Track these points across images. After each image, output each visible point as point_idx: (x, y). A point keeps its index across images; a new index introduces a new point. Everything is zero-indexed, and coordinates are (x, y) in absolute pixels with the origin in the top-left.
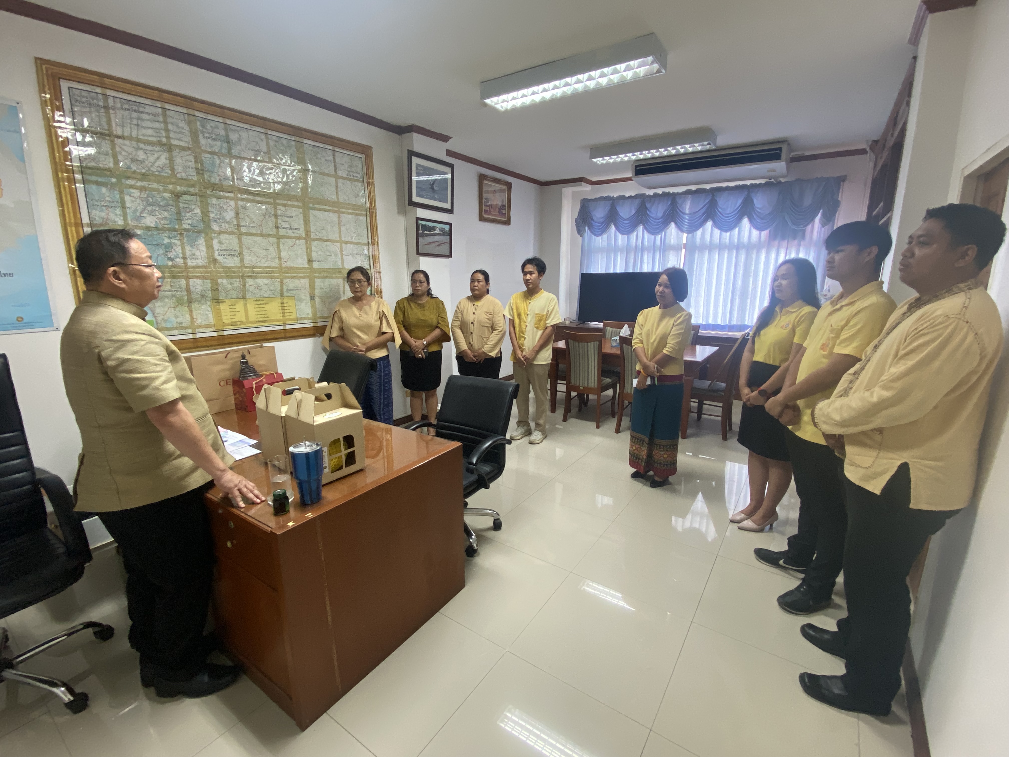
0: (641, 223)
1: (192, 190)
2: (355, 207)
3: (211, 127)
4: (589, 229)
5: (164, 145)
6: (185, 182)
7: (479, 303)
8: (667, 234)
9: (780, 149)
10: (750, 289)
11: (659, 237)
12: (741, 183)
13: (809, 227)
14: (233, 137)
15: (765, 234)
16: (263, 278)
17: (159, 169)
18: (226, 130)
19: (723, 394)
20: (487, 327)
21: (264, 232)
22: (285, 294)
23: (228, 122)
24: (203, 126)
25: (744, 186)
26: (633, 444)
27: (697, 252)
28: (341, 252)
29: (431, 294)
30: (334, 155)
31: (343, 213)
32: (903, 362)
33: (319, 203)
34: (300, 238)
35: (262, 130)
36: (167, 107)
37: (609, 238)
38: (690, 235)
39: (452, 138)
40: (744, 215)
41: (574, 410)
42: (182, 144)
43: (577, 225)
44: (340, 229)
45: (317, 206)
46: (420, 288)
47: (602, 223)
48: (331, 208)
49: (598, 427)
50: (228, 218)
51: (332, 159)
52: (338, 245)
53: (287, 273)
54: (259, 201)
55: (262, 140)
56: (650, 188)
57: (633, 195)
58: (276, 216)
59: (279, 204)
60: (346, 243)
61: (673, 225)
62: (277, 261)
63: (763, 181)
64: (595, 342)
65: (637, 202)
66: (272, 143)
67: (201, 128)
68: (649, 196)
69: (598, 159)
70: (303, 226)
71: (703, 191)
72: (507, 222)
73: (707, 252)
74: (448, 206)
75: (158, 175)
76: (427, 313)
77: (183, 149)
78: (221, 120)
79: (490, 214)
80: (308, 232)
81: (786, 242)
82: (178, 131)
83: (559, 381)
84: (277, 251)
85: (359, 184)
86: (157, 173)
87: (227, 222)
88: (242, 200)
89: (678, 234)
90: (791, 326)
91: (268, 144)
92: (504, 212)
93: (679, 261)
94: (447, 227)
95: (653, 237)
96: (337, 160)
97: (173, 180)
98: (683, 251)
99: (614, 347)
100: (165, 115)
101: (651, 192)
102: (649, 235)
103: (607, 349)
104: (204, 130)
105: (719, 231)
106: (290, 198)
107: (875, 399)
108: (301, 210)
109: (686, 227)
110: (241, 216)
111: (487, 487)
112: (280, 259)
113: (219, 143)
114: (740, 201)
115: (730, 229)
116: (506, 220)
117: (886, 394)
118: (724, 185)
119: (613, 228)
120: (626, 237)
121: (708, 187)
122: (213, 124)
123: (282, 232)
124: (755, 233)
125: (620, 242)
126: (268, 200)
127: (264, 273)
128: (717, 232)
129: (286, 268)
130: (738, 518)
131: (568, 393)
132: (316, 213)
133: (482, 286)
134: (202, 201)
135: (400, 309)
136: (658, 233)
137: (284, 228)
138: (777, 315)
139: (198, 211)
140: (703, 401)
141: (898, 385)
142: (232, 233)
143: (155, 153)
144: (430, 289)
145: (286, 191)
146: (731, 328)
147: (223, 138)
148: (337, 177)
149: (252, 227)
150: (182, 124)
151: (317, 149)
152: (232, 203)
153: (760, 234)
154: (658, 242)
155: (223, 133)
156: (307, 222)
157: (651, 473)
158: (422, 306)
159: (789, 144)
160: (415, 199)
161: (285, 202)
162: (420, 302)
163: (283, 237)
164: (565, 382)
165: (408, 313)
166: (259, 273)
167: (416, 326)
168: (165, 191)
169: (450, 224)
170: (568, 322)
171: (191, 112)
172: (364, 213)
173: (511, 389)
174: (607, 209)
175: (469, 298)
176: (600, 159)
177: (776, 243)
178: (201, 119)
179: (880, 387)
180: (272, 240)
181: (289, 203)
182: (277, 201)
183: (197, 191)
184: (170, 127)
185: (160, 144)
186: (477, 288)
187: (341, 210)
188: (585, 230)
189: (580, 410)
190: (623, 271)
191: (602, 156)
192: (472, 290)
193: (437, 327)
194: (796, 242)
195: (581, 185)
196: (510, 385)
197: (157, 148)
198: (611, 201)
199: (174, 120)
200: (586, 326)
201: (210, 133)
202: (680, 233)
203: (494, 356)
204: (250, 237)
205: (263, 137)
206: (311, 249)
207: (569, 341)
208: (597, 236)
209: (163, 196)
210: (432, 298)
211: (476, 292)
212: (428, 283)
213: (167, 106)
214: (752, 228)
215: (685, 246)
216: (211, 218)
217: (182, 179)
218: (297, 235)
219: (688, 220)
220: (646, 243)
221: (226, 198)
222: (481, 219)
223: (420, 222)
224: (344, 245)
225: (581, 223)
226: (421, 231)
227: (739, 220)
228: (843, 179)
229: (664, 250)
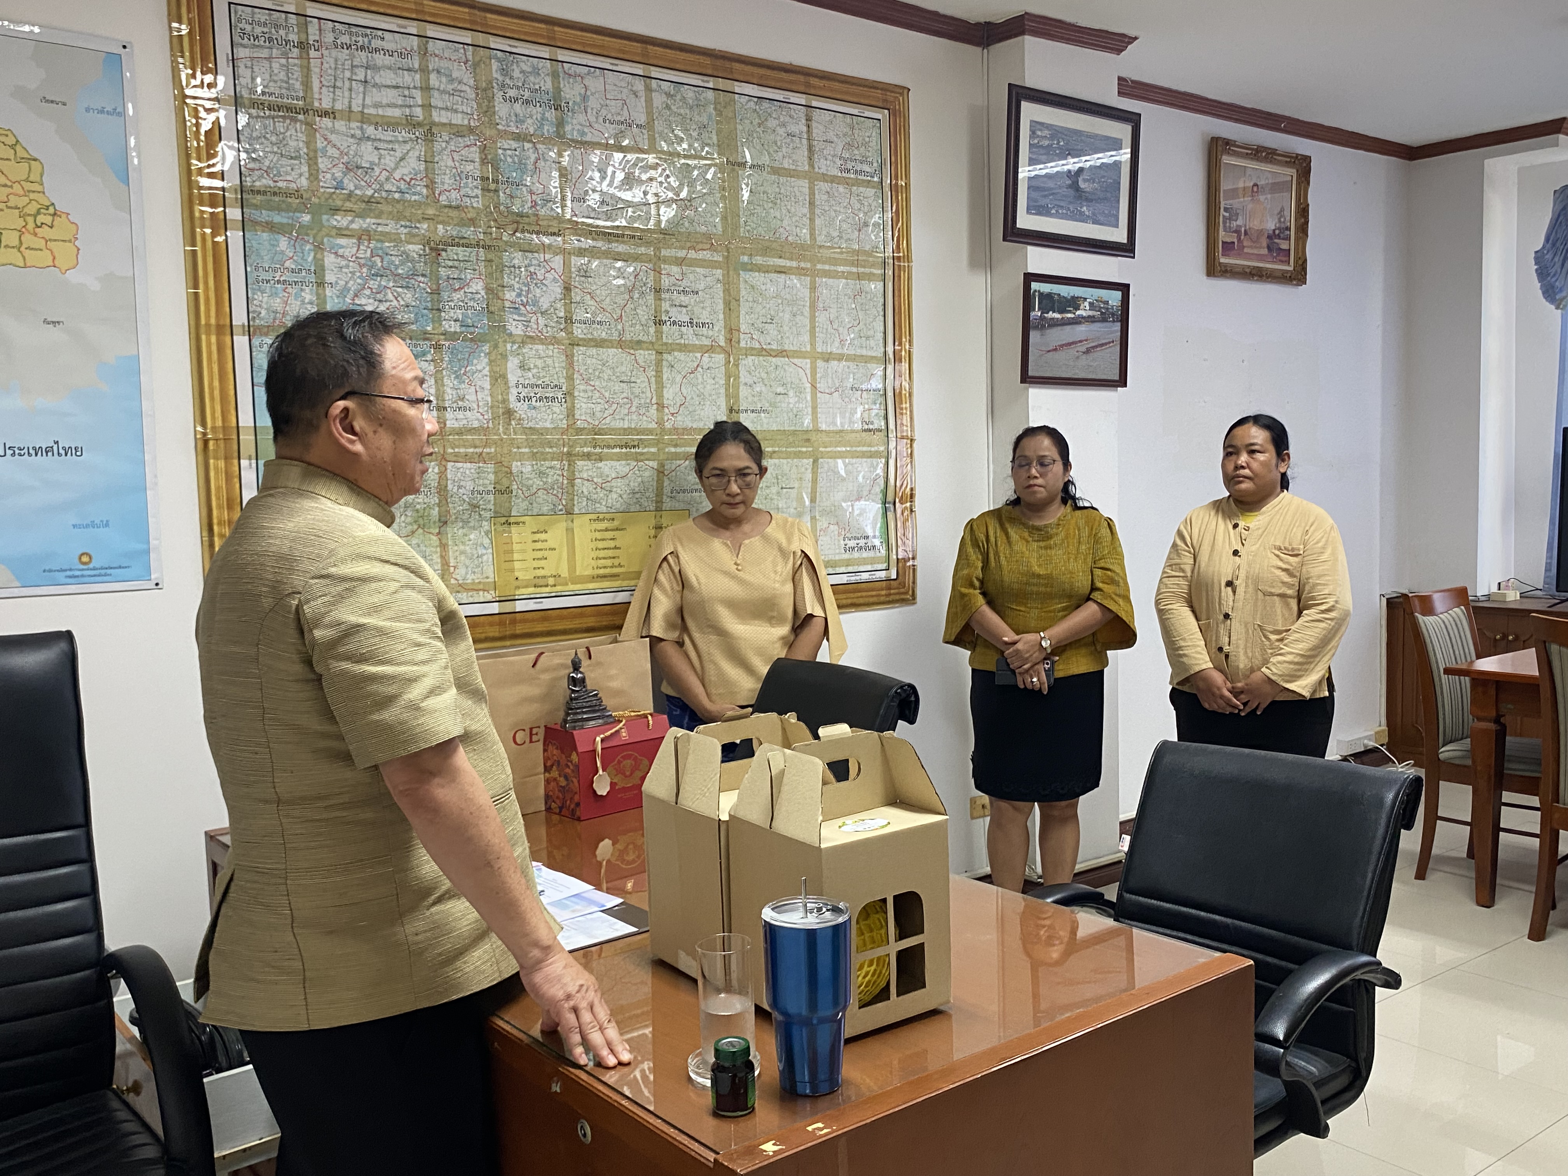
1: (468, 232)
2: (858, 258)
3: (522, 72)
5: (420, 124)
6: (454, 213)
14: (571, 92)
16: (619, 458)
17: (403, 186)
18: (555, 75)
21: (627, 337)
22: (667, 504)
23: (562, 55)
24: (505, 72)
28: (814, 387)
30: (809, 119)
31: (827, 274)
33: (766, 251)
34: (710, 349)
35: (639, 69)
36: (430, 34)
39: (1136, 38)
42: (458, 119)
43: (1542, 273)
44: (813, 318)
45: (759, 260)
46: (1040, 481)
48: (794, 264)
50: (545, 304)
51: (805, 129)
52: (806, 363)
53: (676, 446)
54: (619, 253)
55: (635, 94)
58: (658, 291)
59: (666, 260)
60: (828, 357)
62: (653, 410)
66: (658, 100)
67: (500, 78)
70: (721, 316)
72: (1298, 276)
74: (1120, 235)
75: (398, 201)
76: (1057, 554)
77: (458, 132)
78: (545, 52)
79: (1240, 254)
80: (732, 331)
82: (450, 87)
83: (1507, 796)
84: (653, 386)
85: (870, 192)
86: (397, 196)
87: (542, 313)
88: (581, 252)
91: (649, 101)
92: (1284, 245)
94: (1114, 298)
96: (818, 130)
97: (431, 211)
100: (424, 53)
104: (508, 81)
106: (694, 241)
108: (719, 273)
110: (576, 295)
111: (1318, 1131)
112: (661, 406)
113: (536, 111)
116: (1292, 269)
122: (526, 65)
123: (669, 333)
126: (642, 250)
127: (621, 447)
129: (675, 430)
131: (1549, 837)
132: (756, 278)
134: (490, 261)
135: (975, 543)
137: (674, 323)
139: (478, 286)
142: (554, 341)
143: (396, 146)
145: (686, 224)
147: (545, 97)
148: (813, 177)
149: (600, 323)
150: (459, 71)
151: (766, 104)
152: (557, 262)
155: (547, 84)
156: (731, 304)
160: (1025, 221)
161: (681, 254)
163: (671, 348)
165: (997, 554)
166: (609, 447)
167: (1022, 596)
168: (412, 238)
169: (1125, 289)
170: (1512, 596)
171: (481, 39)
172: (879, 272)
173: (1390, 796)
178: (499, 54)
180: (645, 356)
181: (692, 254)
182: (664, 252)
183: (481, 236)
184: (434, 80)
185: (411, 123)
187: (819, 266)
193: (1088, 599)
196: (1387, 782)
197: (404, 135)
199: (444, 64)
201: (518, 88)
204: (593, 351)
205: (639, 85)
206: (737, 377)
207: (1554, 648)
209: (404, 252)
213: (431, 31)
216: (507, 304)
217: (450, 207)
218: (707, 342)
221: (544, 248)
222: (1214, 269)
223: (1035, 286)
224: (820, 363)
225: (1558, 266)
226: (1036, 313)
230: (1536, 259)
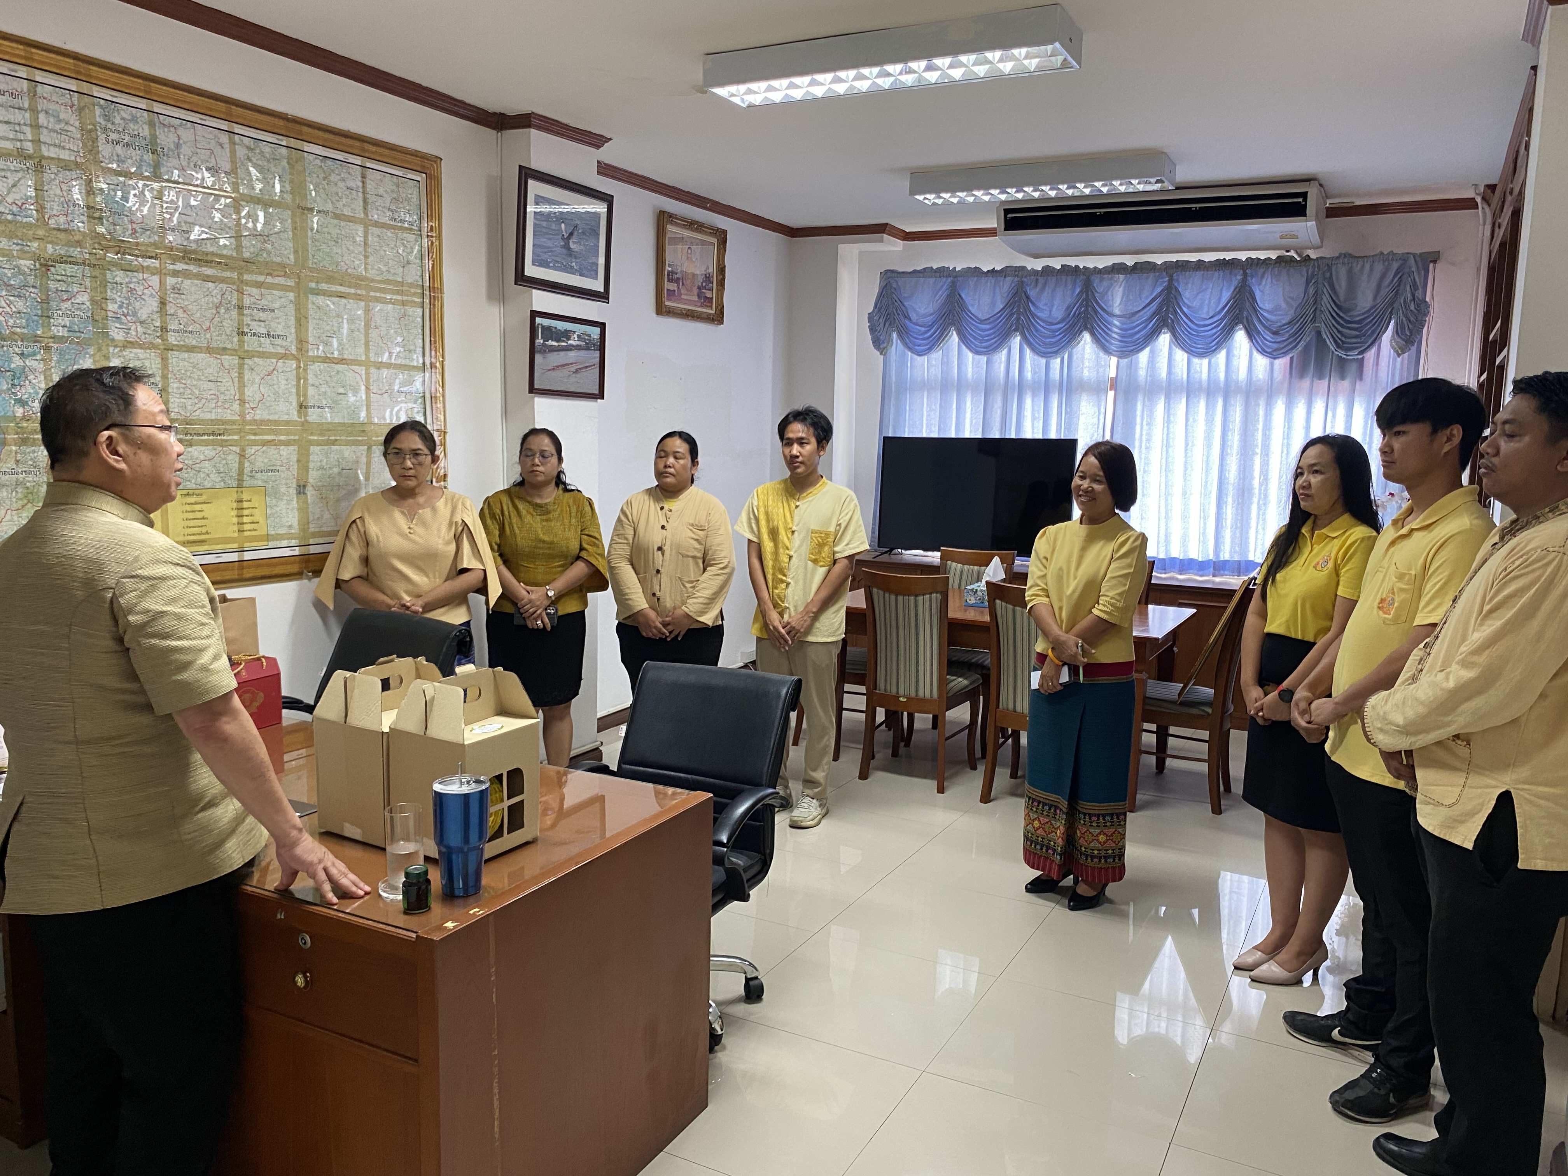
0: (1016, 330)
1: (76, 252)
2: (400, 287)
3: (123, 119)
4: (900, 336)
5: (30, 157)
6: (62, 236)
7: (675, 505)
8: (1075, 357)
9: (1304, 195)
10: (1256, 483)
11: (1056, 363)
12: (1228, 256)
13: (1370, 355)
14: (166, 139)
15: (1281, 364)
16: (206, 443)
17: (15, 209)
18: (152, 124)
19: (1210, 712)
20: (694, 557)
21: (214, 345)
22: (248, 482)
23: (157, 108)
24: (107, 117)
25: (1234, 262)
27: (1140, 397)
28: (367, 388)
29: (564, 484)
30: (364, 177)
31: (377, 300)
32: (1489, 622)
33: (330, 279)
34: (284, 356)
35: (224, 125)
36: (38, 79)
37: (945, 362)
38: (1124, 362)
39: (610, 139)
40: (1237, 324)
41: (882, 754)
42: (65, 155)
43: (872, 329)
44: (367, 335)
45: (324, 286)
47: (932, 326)
48: (353, 291)
49: (941, 790)
50: (143, 314)
51: (360, 184)
52: (362, 370)
53: (255, 434)
54: (208, 276)
55: (221, 145)
56: (1036, 256)
57: (998, 268)
58: (240, 308)
59: (247, 283)
60: (380, 366)
61: (1087, 336)
62: (236, 406)
63: (1273, 255)
64: (934, 595)
65: (1008, 283)
66: (241, 152)
67: (103, 123)
68: (1035, 272)
69: (928, 196)
70: (293, 330)
71: (1150, 267)
72: (718, 318)
73: (1163, 399)
74: (598, 286)
75: (10, 222)
76: (556, 525)
77: (66, 166)
78: (143, 104)
79: (680, 300)
80: (301, 342)
81: (1325, 383)
82: (57, 127)
84: (236, 385)
85: (411, 238)
86: (9, 217)
87: (141, 322)
88: (175, 273)
89: (1098, 357)
90: (1331, 564)
91: (233, 152)
92: (709, 295)
93: (1102, 416)
94: (595, 332)
95: (1043, 361)
96: (370, 185)
97: (41, 233)
98: (1111, 394)
99: (972, 606)
100: (33, 94)
101: (1038, 265)
102: (1036, 357)
103: (955, 612)
104: (110, 126)
105: (1186, 355)
106: (270, 269)
107: (1451, 684)
108: (291, 295)
109: (1114, 345)
110: (171, 309)
111: (745, 898)
112: (242, 402)
113: (135, 154)
114: (1226, 295)
115: (1208, 351)
116: (713, 312)
117: (1467, 674)
118: (1193, 257)
119: (954, 338)
120: (984, 358)
121: (1159, 259)
122: (126, 113)
123: (250, 343)
124: (1261, 362)
125: (970, 371)
126: (227, 274)
127: (209, 435)
128: (1181, 356)
129: (254, 422)
131: (871, 713)
132: (320, 300)
133: (684, 467)
134: (95, 277)
135: (493, 516)
136: (1056, 353)
137: (254, 334)
139: (83, 298)
140: (1166, 729)
141: (1483, 659)
142: (152, 346)
143: (8, 174)
144: (561, 472)
145: (265, 255)
146: (1219, 567)
147: (143, 142)
148: (367, 223)
149: (191, 332)
150: (66, 114)
151: (329, 162)
152: (155, 280)
153: (1272, 365)
154: (1055, 373)
155: (146, 131)
156: (301, 321)
158: (542, 510)
159: (1321, 185)
160: (530, 270)
161: (261, 278)
162: (538, 501)
163: (251, 355)
164: (863, 689)
165: (511, 524)
166: (198, 434)
167: (531, 556)
168: (23, 254)
169: (602, 326)
171: (85, 87)
172: (419, 300)
173: (784, 691)
174: (942, 295)
175: (649, 492)
176: (931, 197)
177: (1306, 383)
178: (102, 102)
180: (230, 360)
181: (269, 279)
182: (246, 277)
183: (87, 256)
184: (42, 119)
185: (22, 155)
186: (672, 470)
187: (372, 294)
188: (890, 340)
189: (895, 754)
190: (979, 436)
191: (937, 192)
192: (659, 475)
193: (578, 558)
194: (1346, 384)
195: (881, 241)
196: (782, 683)
197: (14, 165)
198: (950, 280)
199: (52, 106)
200: (894, 559)
201: (119, 132)
202: (1102, 354)
203: (710, 624)
204: (185, 355)
205: (224, 138)
206: (306, 380)
207: (875, 590)
208: (919, 354)
209: (17, 266)
210: (566, 490)
211: (670, 480)
212: (560, 459)
213: (39, 76)
214: (1255, 353)
215: (1114, 384)
216: (110, 314)
217: (59, 230)
218: (282, 351)
219: (1117, 327)
220: (1029, 375)
221: (143, 269)
222: (661, 310)
223: (538, 320)
224: (373, 370)
225: (882, 325)
226: (539, 341)
227: (1227, 333)
228: (1434, 258)
229: (1069, 391)
230: (869, 318)
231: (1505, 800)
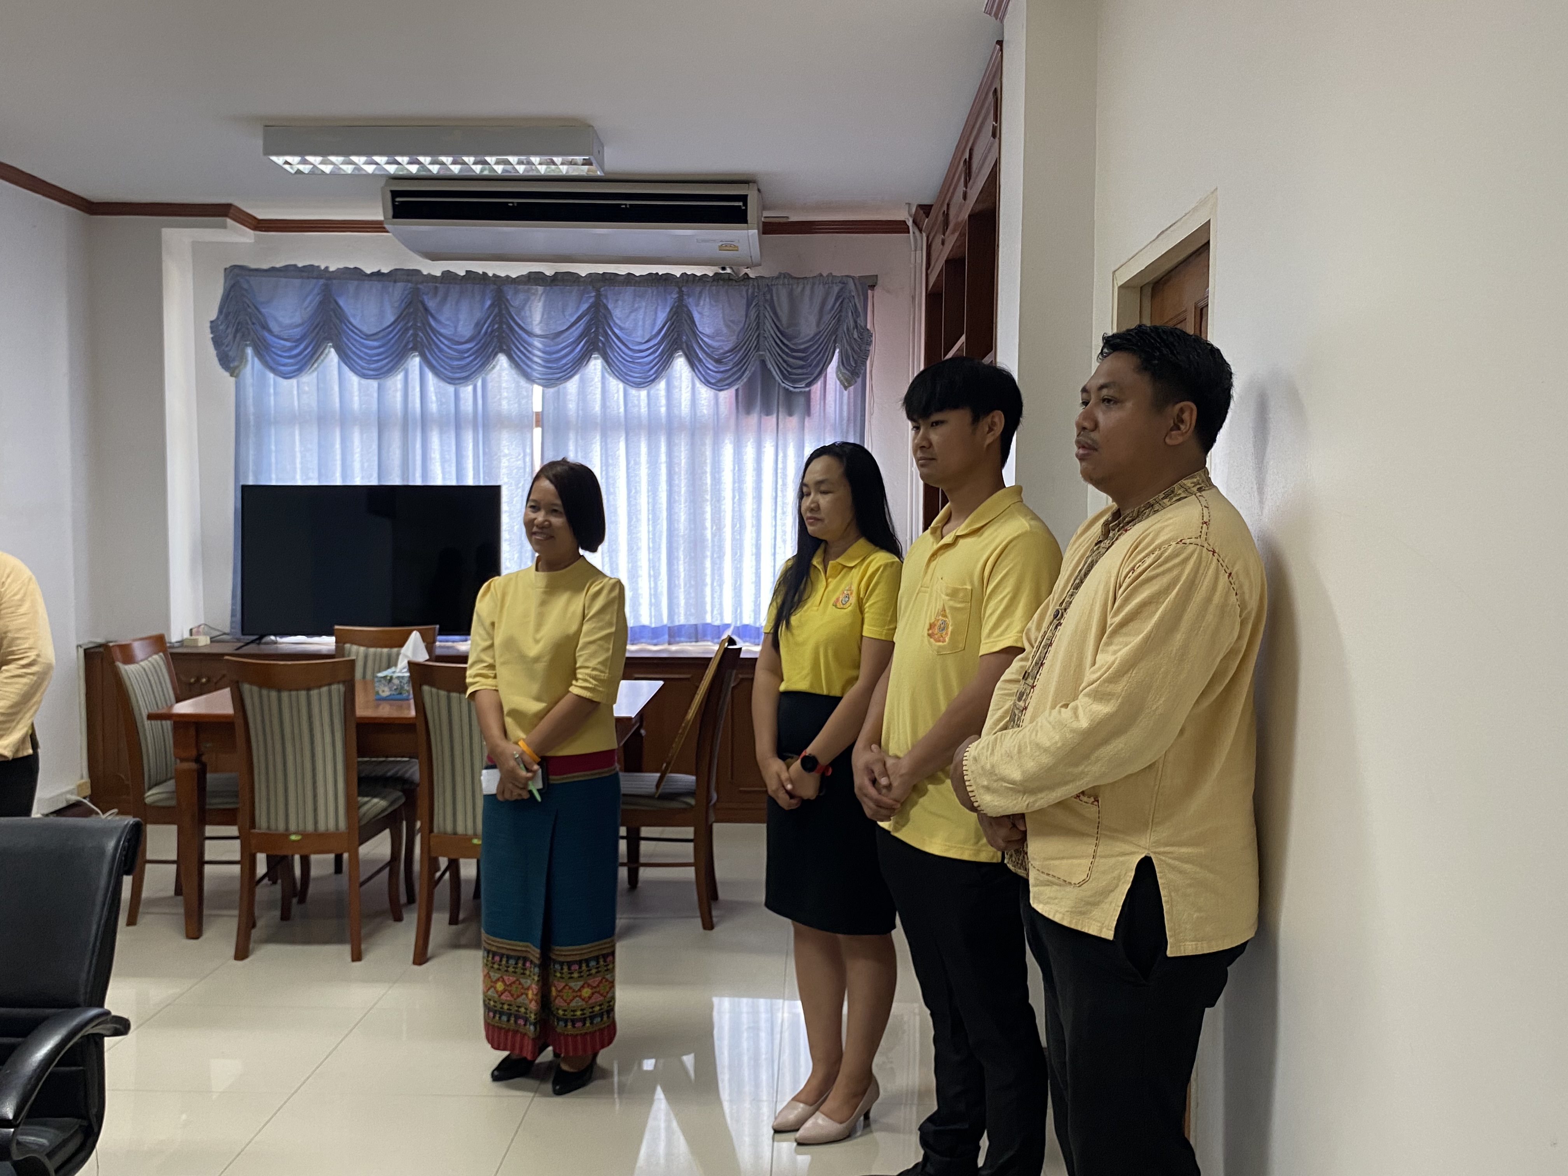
0: (414, 349)
4: (258, 353)
8: (490, 385)
9: (744, 198)
10: (708, 534)
11: (467, 391)
12: (661, 270)
13: (817, 388)
15: (727, 396)
19: (692, 801)
25: (668, 277)
26: (495, 976)
27: (572, 435)
32: (1119, 639)
37: (322, 389)
38: (551, 390)
40: (676, 350)
41: (267, 918)
43: (217, 342)
47: (299, 341)
49: (357, 956)
56: (434, 257)
57: (385, 270)
61: (502, 360)
63: (710, 271)
64: (334, 687)
65: (398, 290)
68: (431, 278)
69: (289, 159)
71: (572, 279)
73: (598, 438)
81: (773, 418)
83: (210, 830)
89: (518, 386)
93: (528, 459)
95: (451, 389)
98: (537, 432)
99: (385, 699)
101: (436, 269)
102: (443, 384)
103: (363, 710)
105: (621, 385)
107: (1084, 723)
109: (537, 370)
114: (662, 316)
115: (647, 381)
117: (1103, 709)
118: (622, 270)
119: (332, 357)
120: (374, 384)
121: (583, 270)
124: (705, 393)
125: (356, 403)
128: (616, 386)
130: (792, 1116)
131: (248, 862)
136: (466, 379)
138: (818, 577)
140: (638, 831)
146: (674, 633)
153: (716, 398)
154: (467, 405)
157: (548, 1054)
159: (759, 190)
164: (233, 830)
170: (203, 641)
173: (111, 845)
174: (312, 301)
176: (294, 159)
177: (754, 418)
179: (1088, 695)
188: (243, 358)
189: (285, 916)
190: (374, 482)
191: (302, 152)
194: (794, 421)
195: (224, 226)
196: (106, 832)
198: (322, 282)
200: (265, 649)
202: (523, 382)
207: (246, 687)
208: (286, 376)
214: (698, 384)
215: (540, 420)
219: (539, 350)
220: (433, 407)
225: (230, 337)
227: (665, 362)
228: (870, 283)
229: (486, 427)
230: (211, 328)
231: (1146, 868)
